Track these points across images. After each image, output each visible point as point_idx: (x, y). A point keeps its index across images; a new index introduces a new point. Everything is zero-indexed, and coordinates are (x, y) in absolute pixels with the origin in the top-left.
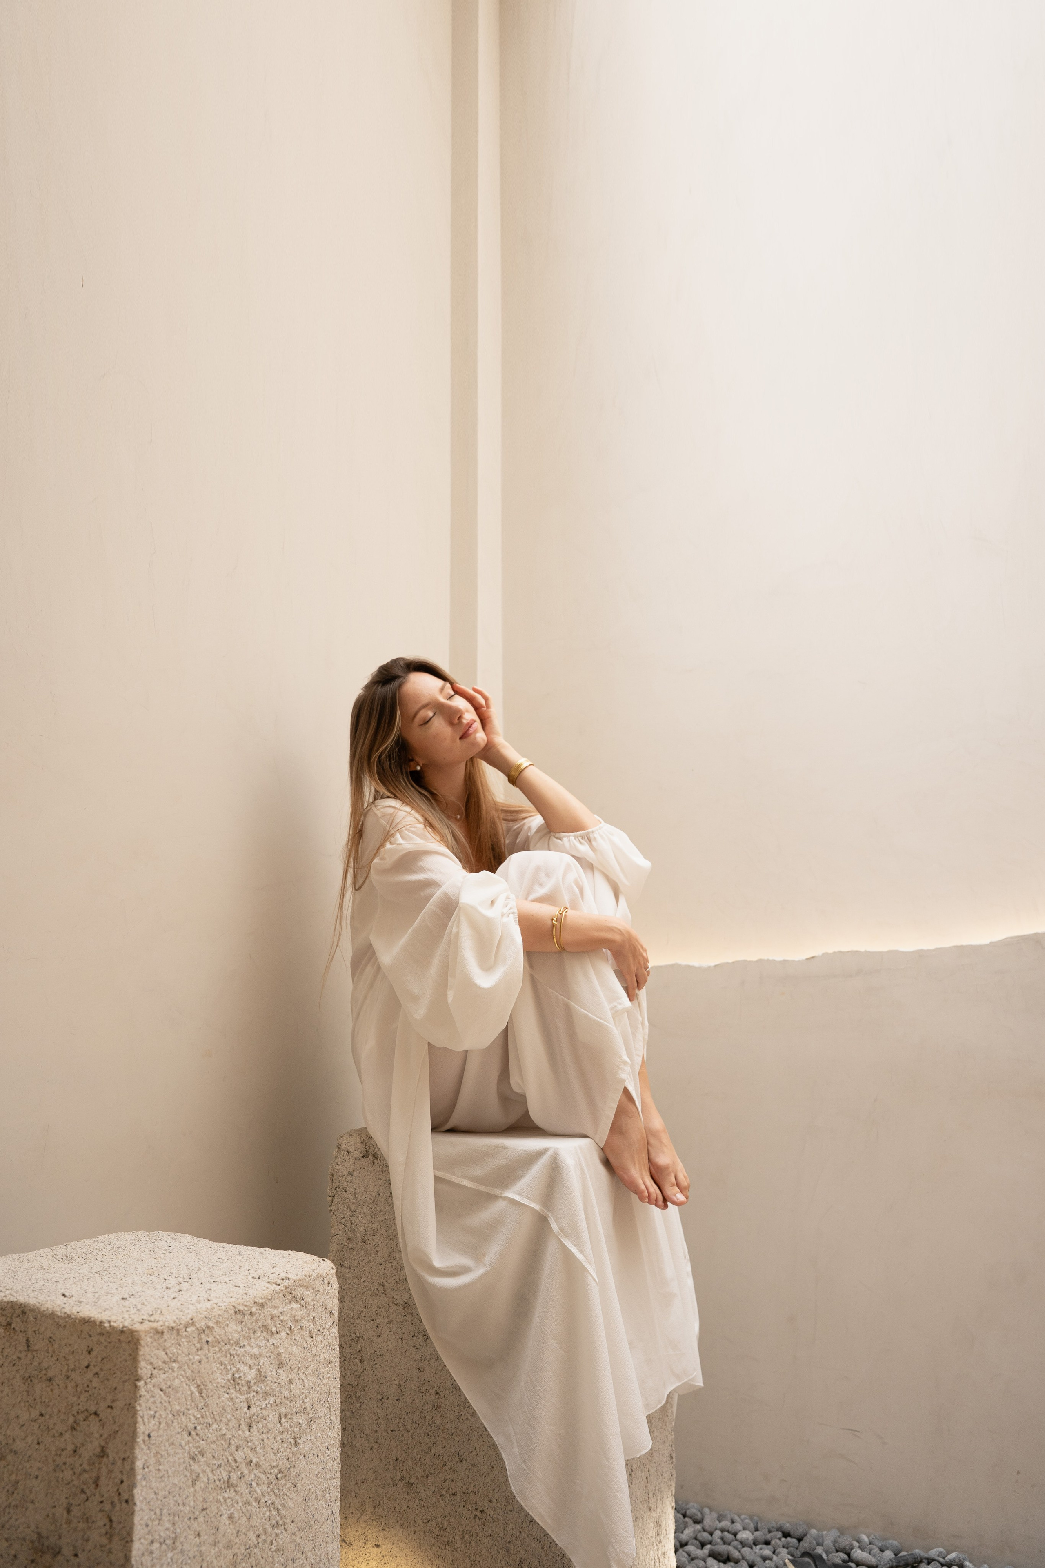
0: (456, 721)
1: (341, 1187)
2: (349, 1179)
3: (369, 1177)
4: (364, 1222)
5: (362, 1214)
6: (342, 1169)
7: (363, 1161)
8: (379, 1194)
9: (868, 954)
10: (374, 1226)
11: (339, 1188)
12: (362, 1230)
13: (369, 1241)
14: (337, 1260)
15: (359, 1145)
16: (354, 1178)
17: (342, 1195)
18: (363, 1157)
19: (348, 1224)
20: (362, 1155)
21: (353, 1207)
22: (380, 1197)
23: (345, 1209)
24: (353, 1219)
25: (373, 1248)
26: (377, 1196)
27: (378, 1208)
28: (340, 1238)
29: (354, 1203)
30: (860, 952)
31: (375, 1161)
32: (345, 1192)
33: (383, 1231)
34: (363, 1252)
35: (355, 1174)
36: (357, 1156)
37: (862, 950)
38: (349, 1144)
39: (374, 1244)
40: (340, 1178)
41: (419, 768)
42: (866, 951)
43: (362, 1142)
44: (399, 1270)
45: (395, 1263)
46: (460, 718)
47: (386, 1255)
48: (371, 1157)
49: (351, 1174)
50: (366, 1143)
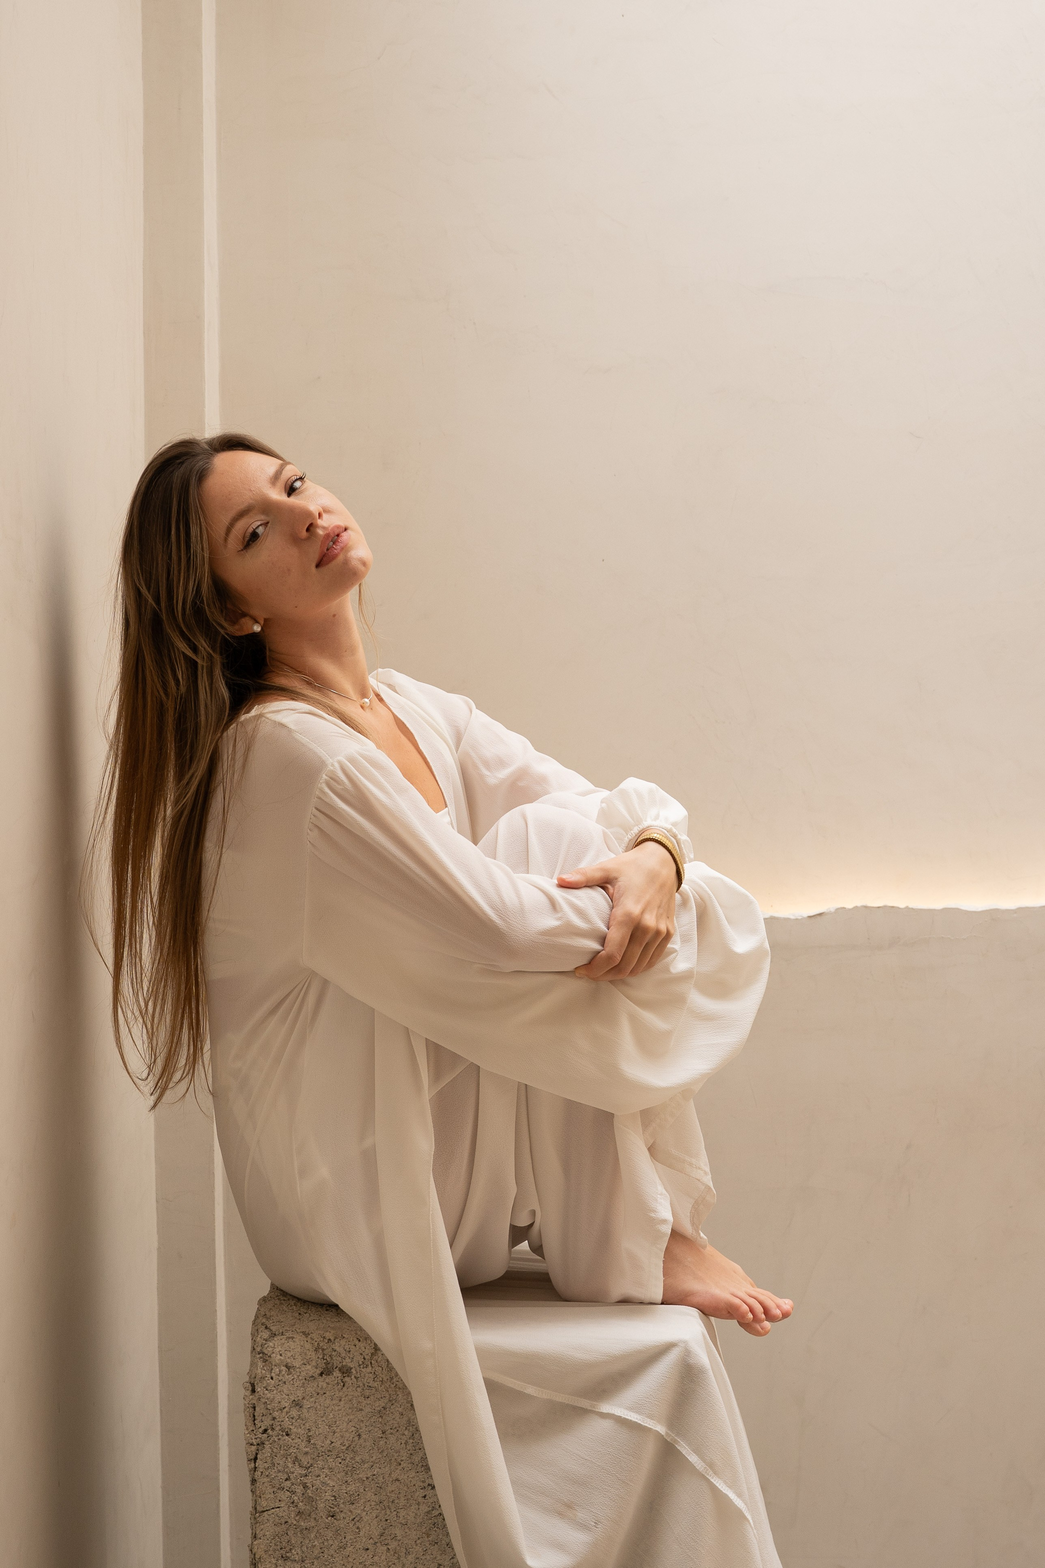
0: (304, 534)
1: (278, 1428)
2: (294, 1412)
3: (337, 1408)
4: (332, 1484)
5: (326, 1471)
6: (278, 1398)
7: (322, 1382)
8: (359, 1435)
9: (910, 912)
10: (352, 1488)
11: (273, 1429)
12: (329, 1498)
13: (342, 1515)
14: (274, 1551)
15: (312, 1354)
16: (305, 1411)
17: (281, 1442)
18: (321, 1374)
19: (299, 1489)
20: (318, 1372)
21: (305, 1461)
22: (362, 1441)
23: (290, 1465)
24: (308, 1480)
25: (351, 1525)
26: (356, 1438)
27: (357, 1459)
28: (281, 1514)
29: (306, 1453)
30: (899, 908)
31: (347, 1379)
32: (287, 1435)
33: (370, 1495)
34: (329, 1534)
35: (307, 1404)
36: (311, 1374)
37: (902, 905)
38: (289, 1354)
39: (352, 1517)
40: (276, 1414)
41: (257, 628)
42: (907, 908)
43: (316, 1350)
44: (403, 1554)
45: (393, 1545)
46: (311, 528)
47: (376, 1533)
48: (337, 1373)
49: (297, 1405)
50: (323, 1350)
